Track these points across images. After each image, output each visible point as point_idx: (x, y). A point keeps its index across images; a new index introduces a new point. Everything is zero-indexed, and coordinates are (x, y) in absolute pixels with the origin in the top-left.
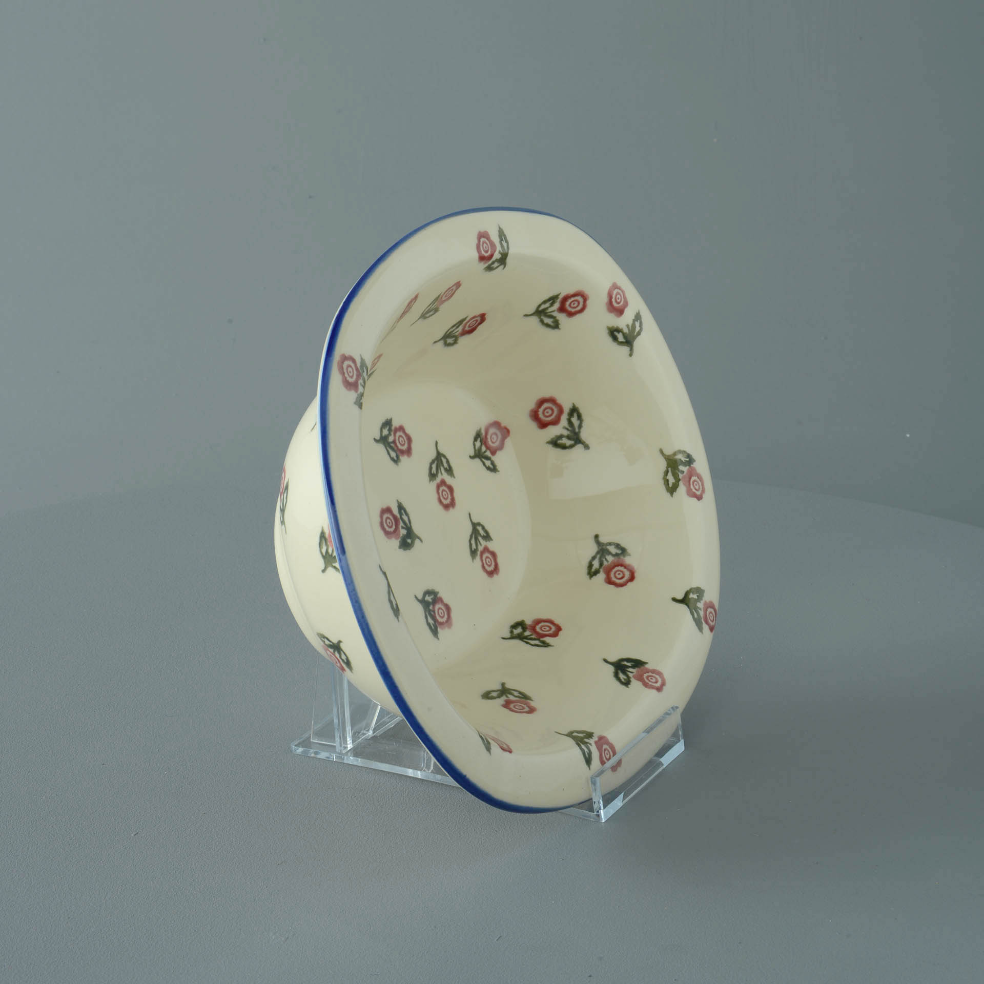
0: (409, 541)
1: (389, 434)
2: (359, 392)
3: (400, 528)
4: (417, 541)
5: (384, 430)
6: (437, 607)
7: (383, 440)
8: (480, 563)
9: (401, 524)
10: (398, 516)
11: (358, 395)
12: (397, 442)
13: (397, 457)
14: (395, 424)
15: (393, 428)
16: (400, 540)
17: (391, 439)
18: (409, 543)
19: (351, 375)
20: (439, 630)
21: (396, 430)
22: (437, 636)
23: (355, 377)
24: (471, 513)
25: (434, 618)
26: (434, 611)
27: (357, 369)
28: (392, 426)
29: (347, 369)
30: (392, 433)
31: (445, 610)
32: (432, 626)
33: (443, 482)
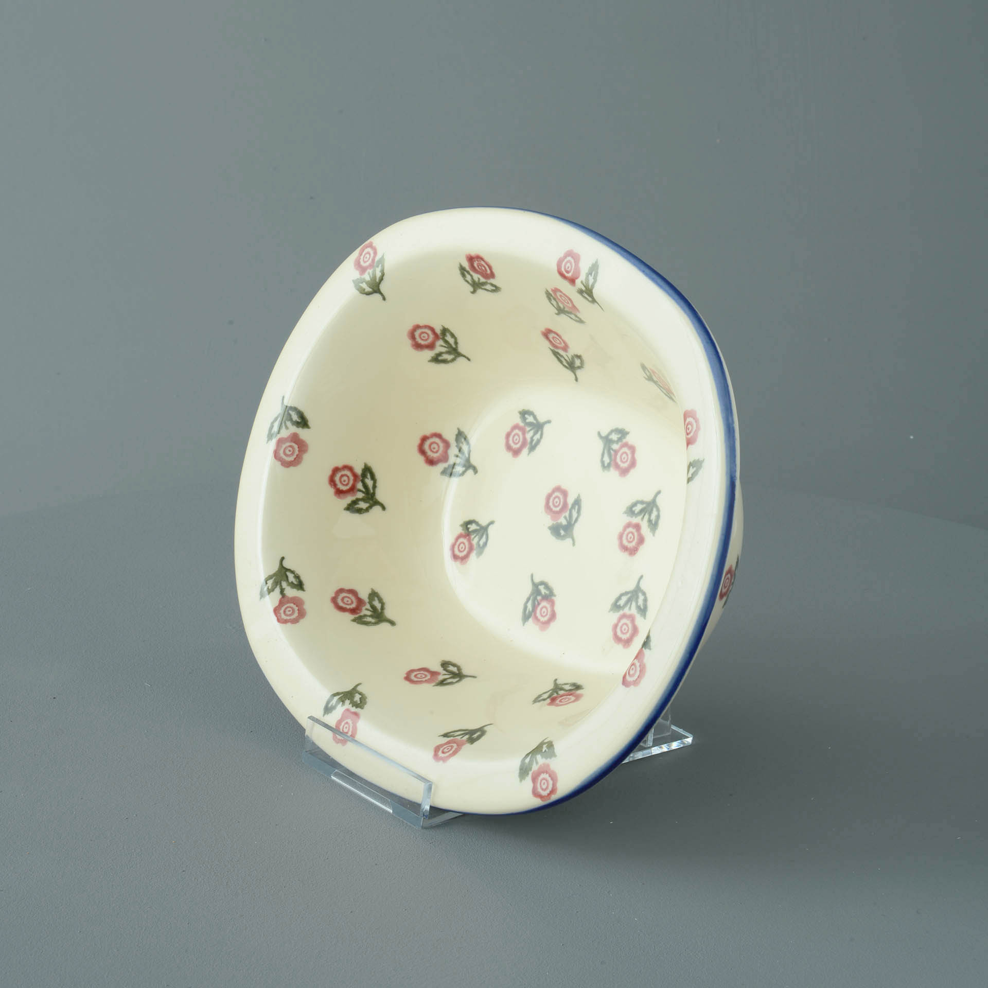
0: (562, 532)
1: (617, 442)
2: (362, 277)
3: (563, 516)
4: (568, 541)
5: (613, 434)
6: (544, 604)
7: (607, 441)
8: (615, 621)
9: (567, 514)
10: (570, 506)
11: (361, 278)
12: (619, 454)
13: (609, 465)
14: (629, 439)
15: (624, 441)
16: (555, 523)
17: (615, 447)
18: (560, 533)
19: (366, 260)
20: (531, 620)
21: (626, 445)
22: (525, 622)
23: (367, 264)
24: (644, 578)
25: (534, 608)
26: (539, 604)
27: (373, 260)
28: (625, 438)
29: (366, 254)
30: (620, 444)
31: (549, 614)
32: (527, 611)
33: (637, 527)
